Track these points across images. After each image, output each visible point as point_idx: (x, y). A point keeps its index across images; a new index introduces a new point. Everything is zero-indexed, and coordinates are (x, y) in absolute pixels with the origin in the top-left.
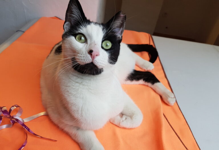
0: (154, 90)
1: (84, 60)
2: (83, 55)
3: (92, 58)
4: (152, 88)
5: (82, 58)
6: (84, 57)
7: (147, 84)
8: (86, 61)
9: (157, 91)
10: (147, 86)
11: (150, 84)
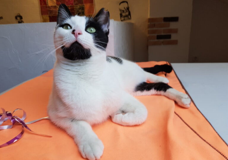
0: (168, 96)
1: (69, 40)
2: (68, 37)
3: (75, 36)
4: (165, 96)
5: (68, 39)
6: (68, 38)
7: (159, 92)
8: (70, 41)
9: (170, 97)
10: (160, 95)
11: (162, 92)
